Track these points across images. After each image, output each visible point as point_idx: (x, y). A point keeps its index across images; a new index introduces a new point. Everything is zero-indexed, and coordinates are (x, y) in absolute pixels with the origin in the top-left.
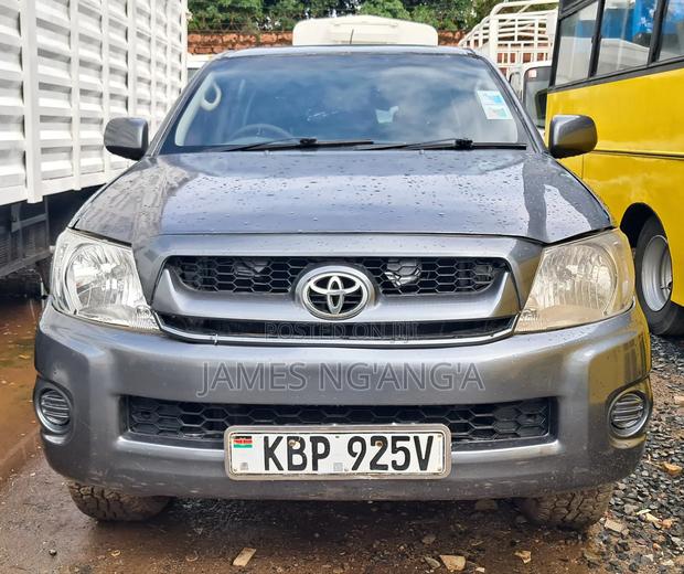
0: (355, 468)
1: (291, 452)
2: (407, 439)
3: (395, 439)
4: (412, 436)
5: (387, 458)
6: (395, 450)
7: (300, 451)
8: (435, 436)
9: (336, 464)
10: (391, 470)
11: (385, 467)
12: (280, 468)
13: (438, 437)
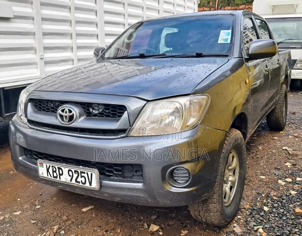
0: (71, 181)
1: (53, 172)
2: (84, 173)
3: (81, 172)
4: (86, 172)
5: (79, 179)
6: (82, 177)
7: (55, 172)
8: (93, 173)
9: (65, 178)
10: (81, 184)
11: (79, 182)
12: (51, 177)
13: (94, 174)
